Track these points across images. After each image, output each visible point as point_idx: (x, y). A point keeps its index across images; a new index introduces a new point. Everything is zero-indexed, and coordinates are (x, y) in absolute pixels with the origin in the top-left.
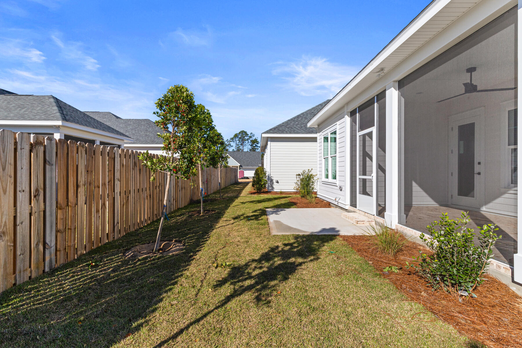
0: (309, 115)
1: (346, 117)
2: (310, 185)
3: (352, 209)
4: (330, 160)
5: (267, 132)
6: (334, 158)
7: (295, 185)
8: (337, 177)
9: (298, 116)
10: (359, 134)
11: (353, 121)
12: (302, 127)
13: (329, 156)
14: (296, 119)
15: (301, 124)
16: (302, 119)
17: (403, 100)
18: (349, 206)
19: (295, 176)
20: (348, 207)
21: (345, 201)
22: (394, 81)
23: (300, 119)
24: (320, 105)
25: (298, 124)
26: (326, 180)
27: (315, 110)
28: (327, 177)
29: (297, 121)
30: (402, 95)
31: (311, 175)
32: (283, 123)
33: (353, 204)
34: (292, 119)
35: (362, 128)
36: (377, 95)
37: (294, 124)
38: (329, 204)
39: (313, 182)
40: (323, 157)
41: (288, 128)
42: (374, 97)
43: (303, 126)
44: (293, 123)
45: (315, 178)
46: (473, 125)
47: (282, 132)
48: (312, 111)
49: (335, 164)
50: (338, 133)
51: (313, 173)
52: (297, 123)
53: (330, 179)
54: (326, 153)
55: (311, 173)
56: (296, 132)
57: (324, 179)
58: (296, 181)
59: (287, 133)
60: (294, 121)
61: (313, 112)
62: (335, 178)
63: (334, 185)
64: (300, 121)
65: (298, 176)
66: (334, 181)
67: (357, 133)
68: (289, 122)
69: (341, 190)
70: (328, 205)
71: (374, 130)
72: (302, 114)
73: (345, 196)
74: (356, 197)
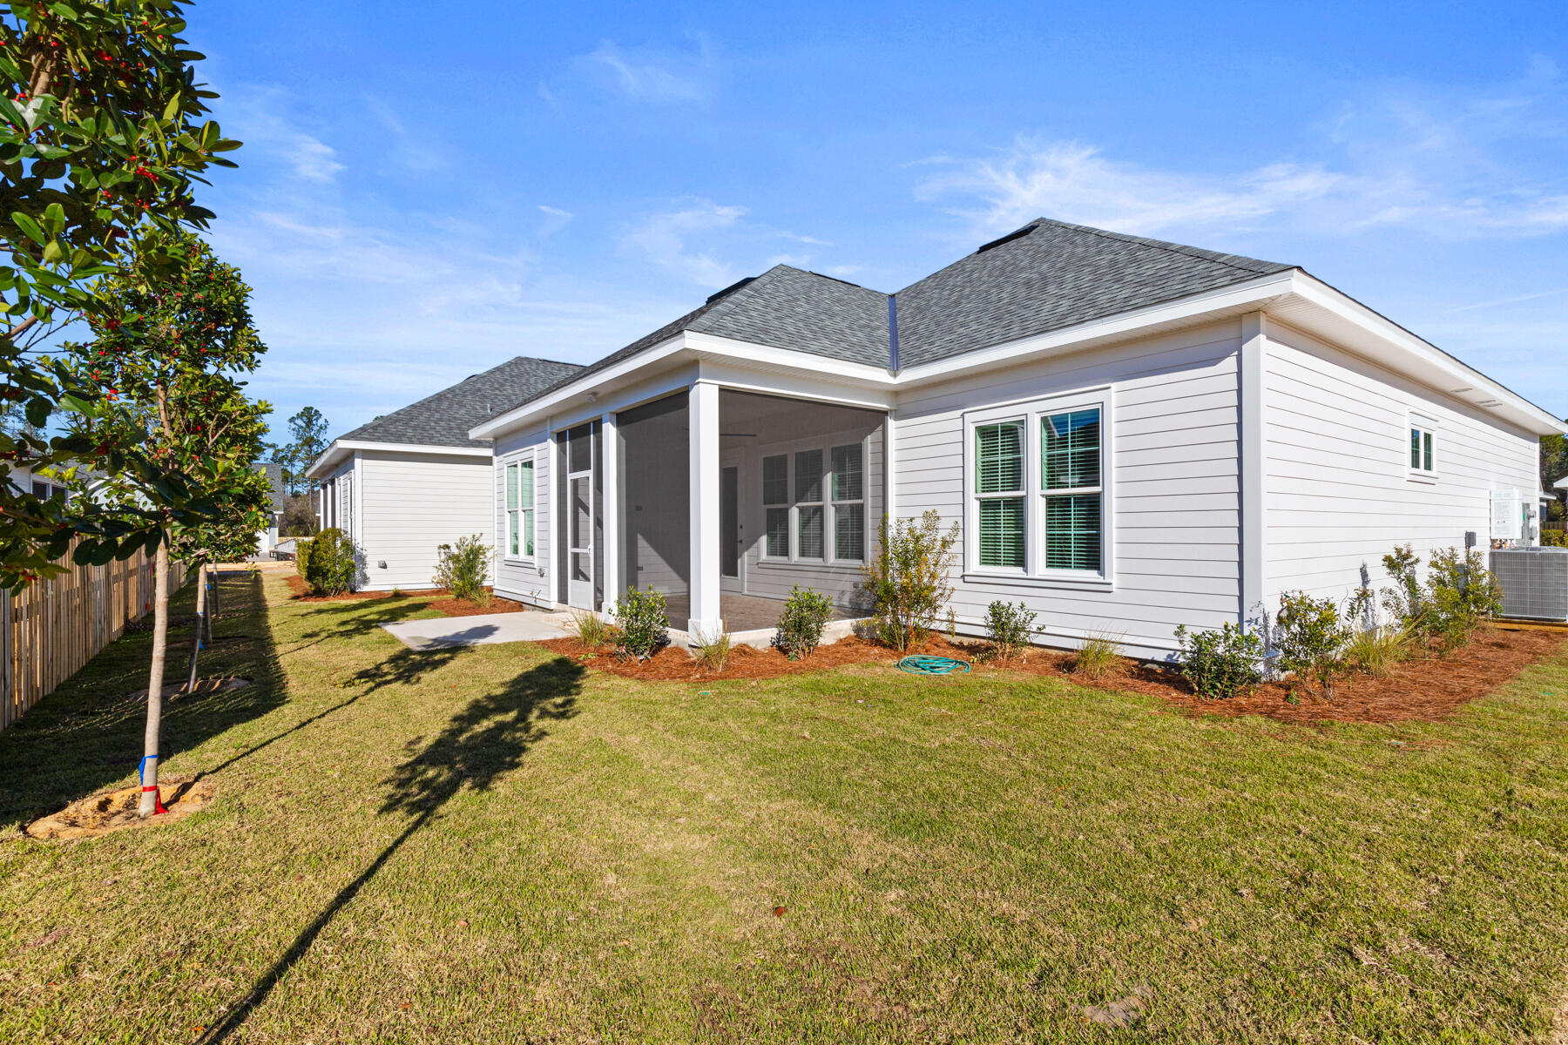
0: (469, 397)
1: (550, 441)
2: (477, 570)
3: (562, 606)
4: (521, 515)
5: (352, 436)
6: (529, 512)
7: (436, 574)
8: (536, 551)
9: (440, 397)
10: (570, 476)
11: (562, 452)
12: (451, 429)
13: (520, 509)
14: (433, 406)
15: (450, 420)
16: (450, 406)
17: (624, 442)
18: (556, 603)
19: (437, 551)
20: (554, 605)
21: (549, 595)
22: (611, 413)
23: (445, 405)
24: (498, 369)
25: (441, 420)
26: (515, 557)
27: (484, 384)
28: (516, 550)
29: (437, 412)
30: (621, 434)
31: (480, 547)
32: (397, 413)
33: (563, 599)
34: (422, 404)
35: (575, 469)
36: (594, 422)
37: (428, 420)
38: (521, 606)
39: (483, 563)
40: (506, 510)
41: (414, 428)
42: (589, 424)
43: (453, 424)
44: (426, 414)
45: (489, 554)
46: (736, 469)
47: (399, 439)
48: (479, 386)
49: (532, 527)
50: (535, 465)
51: (482, 542)
52: (437, 415)
53: (522, 555)
54: (513, 500)
55: (478, 543)
56: (435, 440)
57: (509, 555)
58: (438, 563)
59: (411, 442)
60: (428, 409)
61: (479, 390)
62: (531, 552)
63: (529, 566)
64: (444, 410)
65: (442, 551)
66: (530, 558)
67: (568, 475)
68: (415, 413)
69: (542, 576)
70: (519, 606)
71: (590, 473)
72: (451, 390)
73: (548, 586)
74: (567, 586)
